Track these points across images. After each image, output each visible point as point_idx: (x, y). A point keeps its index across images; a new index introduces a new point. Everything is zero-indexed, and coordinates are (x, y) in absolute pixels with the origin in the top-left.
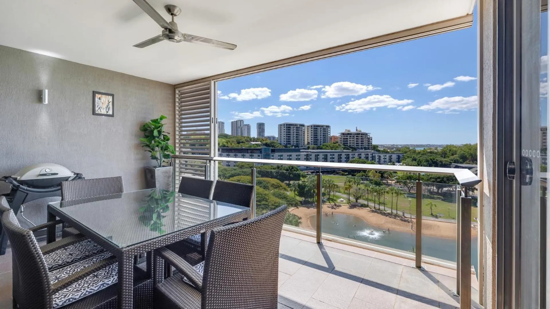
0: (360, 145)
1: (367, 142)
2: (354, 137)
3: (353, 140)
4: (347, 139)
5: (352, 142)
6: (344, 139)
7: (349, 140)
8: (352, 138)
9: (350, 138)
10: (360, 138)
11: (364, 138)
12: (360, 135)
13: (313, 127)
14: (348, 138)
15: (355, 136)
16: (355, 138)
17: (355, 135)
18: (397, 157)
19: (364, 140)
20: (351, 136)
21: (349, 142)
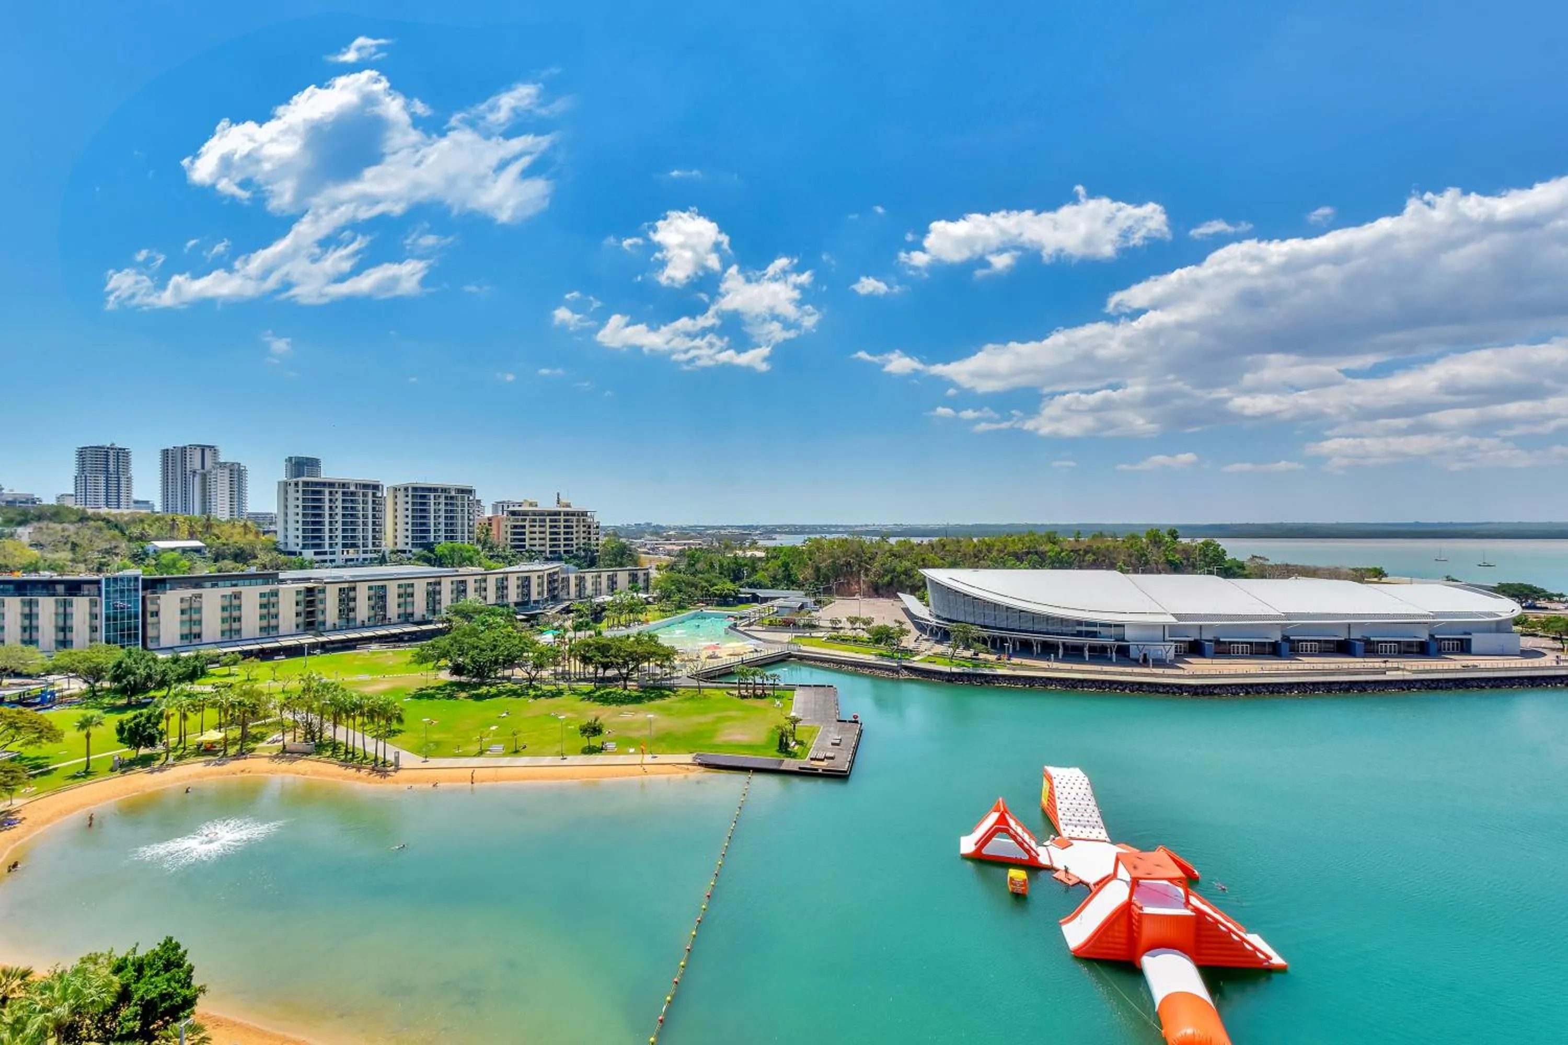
0: (562, 543)
1: (583, 535)
2: (544, 521)
3: (542, 529)
4: (524, 527)
5: (537, 536)
6: (515, 527)
7: (527, 530)
8: (537, 524)
9: (531, 526)
10: (562, 524)
11: (574, 524)
12: (562, 517)
13: (410, 493)
14: (527, 524)
15: (548, 519)
16: (548, 524)
17: (549, 515)
18: (631, 578)
19: (575, 530)
20: (534, 521)
21: (527, 537)
